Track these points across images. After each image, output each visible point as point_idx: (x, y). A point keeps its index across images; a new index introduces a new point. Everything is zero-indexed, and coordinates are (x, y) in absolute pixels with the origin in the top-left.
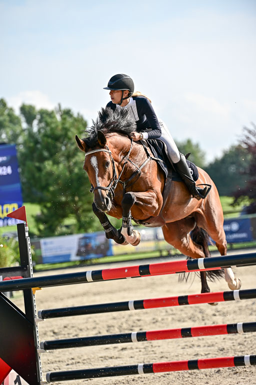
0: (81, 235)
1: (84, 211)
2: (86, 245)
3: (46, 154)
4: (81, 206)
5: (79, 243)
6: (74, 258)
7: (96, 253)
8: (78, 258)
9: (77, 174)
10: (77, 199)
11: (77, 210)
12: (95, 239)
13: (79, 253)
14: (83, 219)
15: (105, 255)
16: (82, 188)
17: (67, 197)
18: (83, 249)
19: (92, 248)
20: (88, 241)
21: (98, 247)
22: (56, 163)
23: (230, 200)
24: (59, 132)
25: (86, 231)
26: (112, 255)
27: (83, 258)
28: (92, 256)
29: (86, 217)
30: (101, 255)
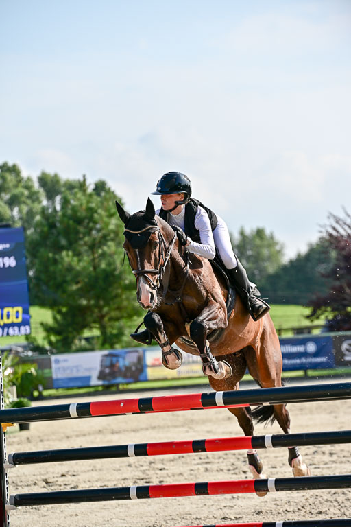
0: (106, 352)
1: (111, 319)
2: (112, 366)
3: (64, 242)
4: (107, 313)
5: (102, 361)
6: (95, 381)
7: (125, 377)
8: (100, 383)
9: (104, 270)
10: (102, 303)
11: (102, 317)
12: (124, 358)
13: (102, 376)
14: (109, 330)
15: (137, 381)
16: (110, 289)
17: (89, 300)
18: (107, 371)
19: (119, 369)
20: (114, 359)
21: (128, 369)
22: (78, 254)
23: (307, 311)
24: (82, 213)
25: (112, 346)
26: (146, 380)
27: (106, 383)
28: (119, 380)
29: (112, 327)
30: (131, 380)
